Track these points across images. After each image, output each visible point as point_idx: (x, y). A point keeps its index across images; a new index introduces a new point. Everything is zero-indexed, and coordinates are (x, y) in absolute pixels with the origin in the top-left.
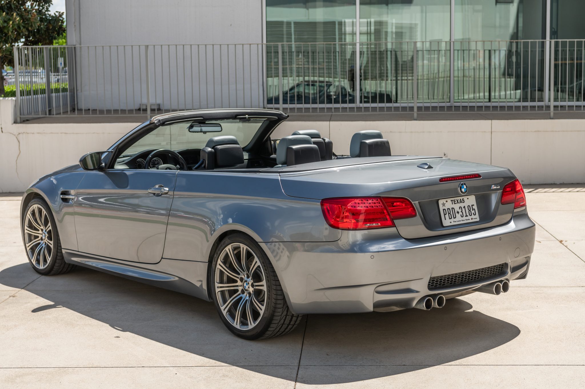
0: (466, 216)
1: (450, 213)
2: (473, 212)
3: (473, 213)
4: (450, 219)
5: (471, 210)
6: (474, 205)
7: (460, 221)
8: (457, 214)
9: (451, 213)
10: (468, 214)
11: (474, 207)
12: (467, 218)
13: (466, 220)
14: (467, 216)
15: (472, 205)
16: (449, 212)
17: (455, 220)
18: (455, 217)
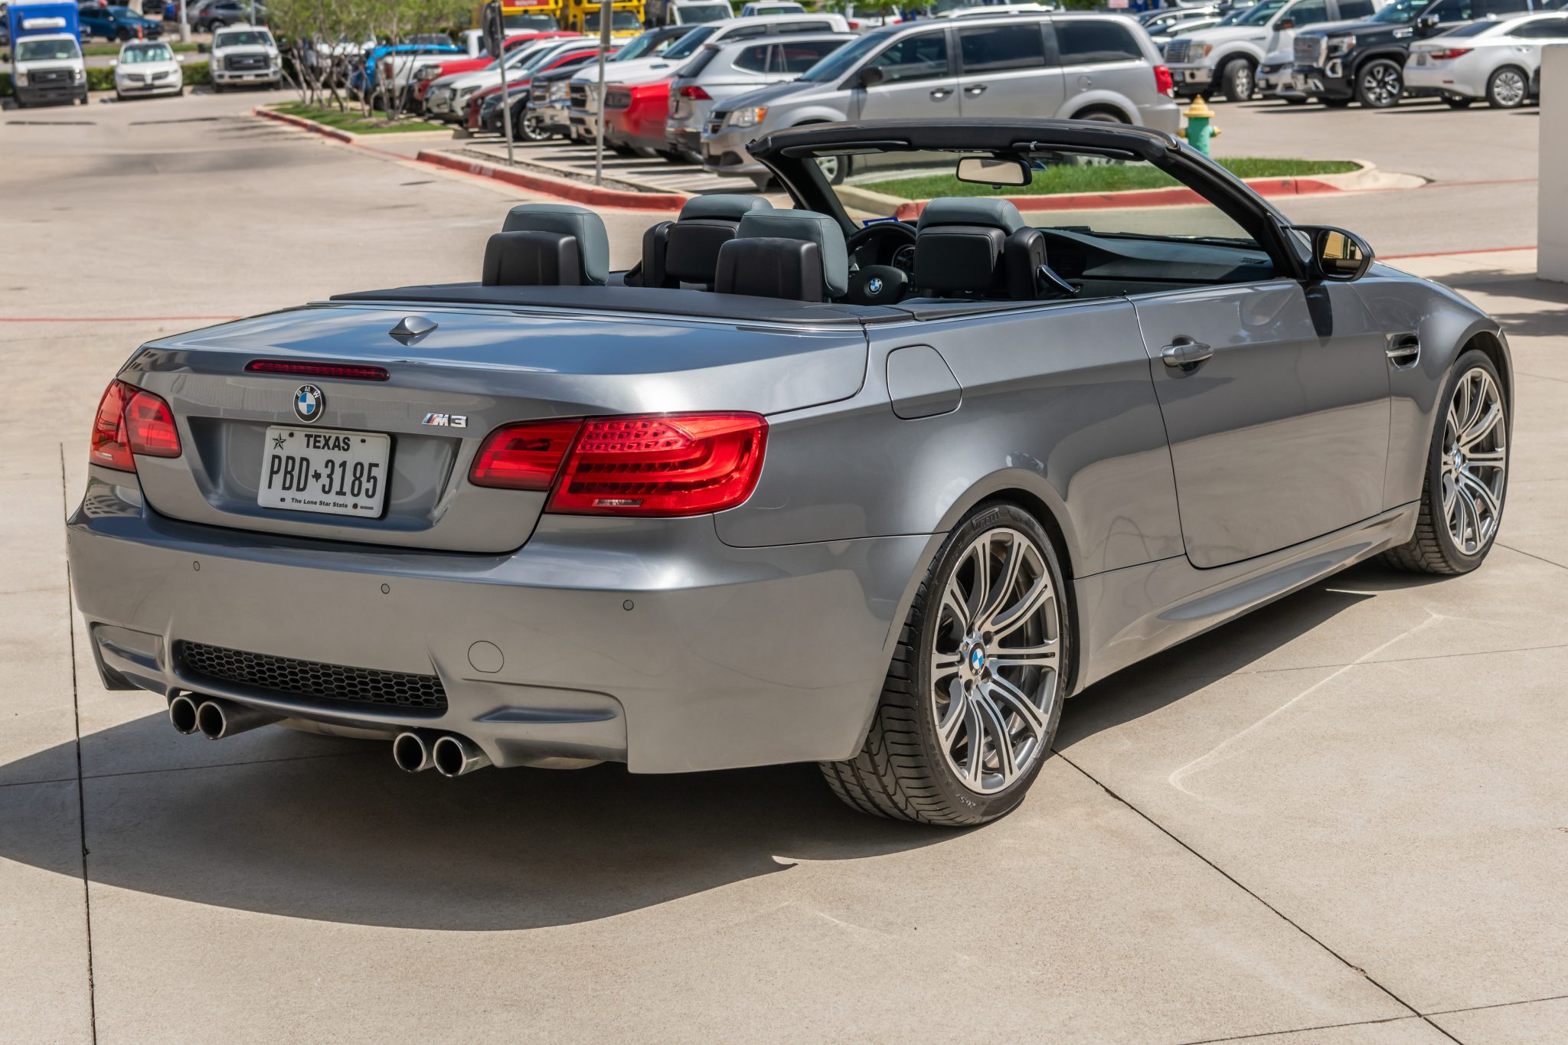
0: (338, 493)
1: (290, 473)
2: (367, 485)
3: (367, 490)
4: (284, 488)
5: (364, 479)
6: (377, 465)
7: (315, 503)
8: (311, 480)
9: (296, 473)
10: (347, 488)
11: (375, 472)
12: (340, 499)
13: (335, 504)
14: (344, 494)
15: (371, 465)
16: (289, 469)
17: (299, 495)
18: (301, 486)
